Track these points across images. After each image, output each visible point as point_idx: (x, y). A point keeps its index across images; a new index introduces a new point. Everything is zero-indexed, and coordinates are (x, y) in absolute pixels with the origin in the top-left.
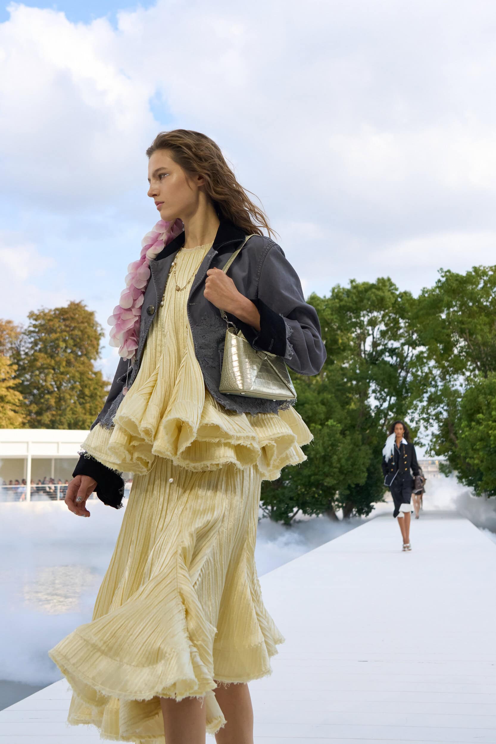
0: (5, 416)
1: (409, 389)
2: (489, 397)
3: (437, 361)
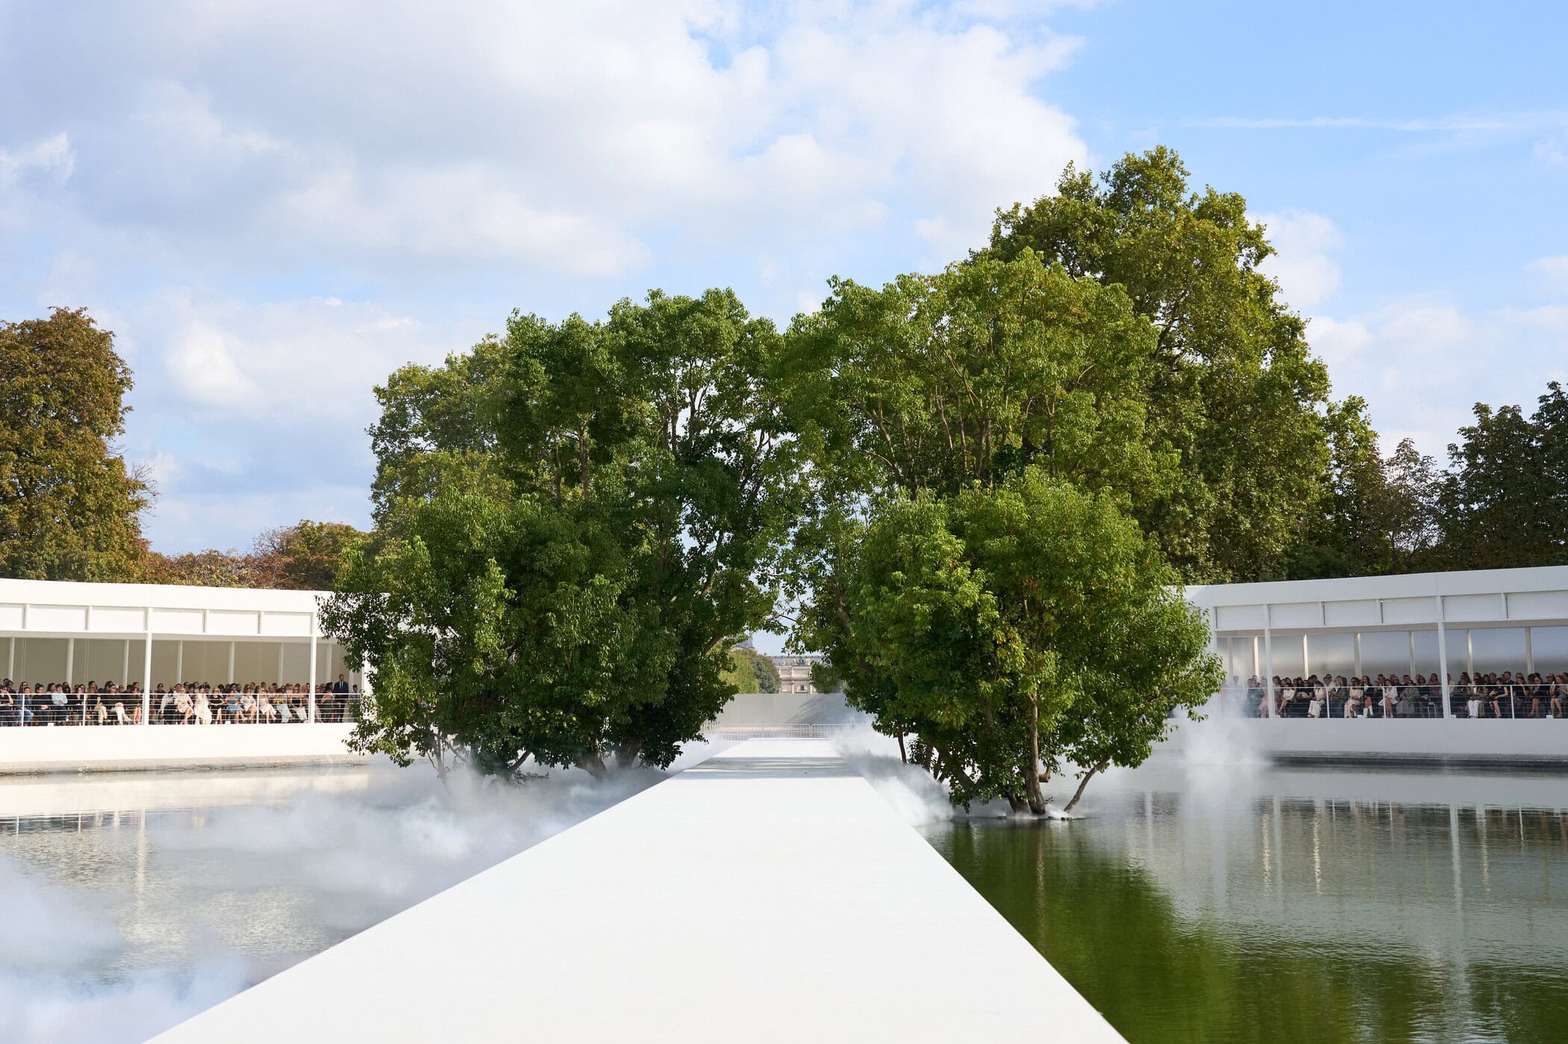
1: (759, 517)
2: (917, 537)
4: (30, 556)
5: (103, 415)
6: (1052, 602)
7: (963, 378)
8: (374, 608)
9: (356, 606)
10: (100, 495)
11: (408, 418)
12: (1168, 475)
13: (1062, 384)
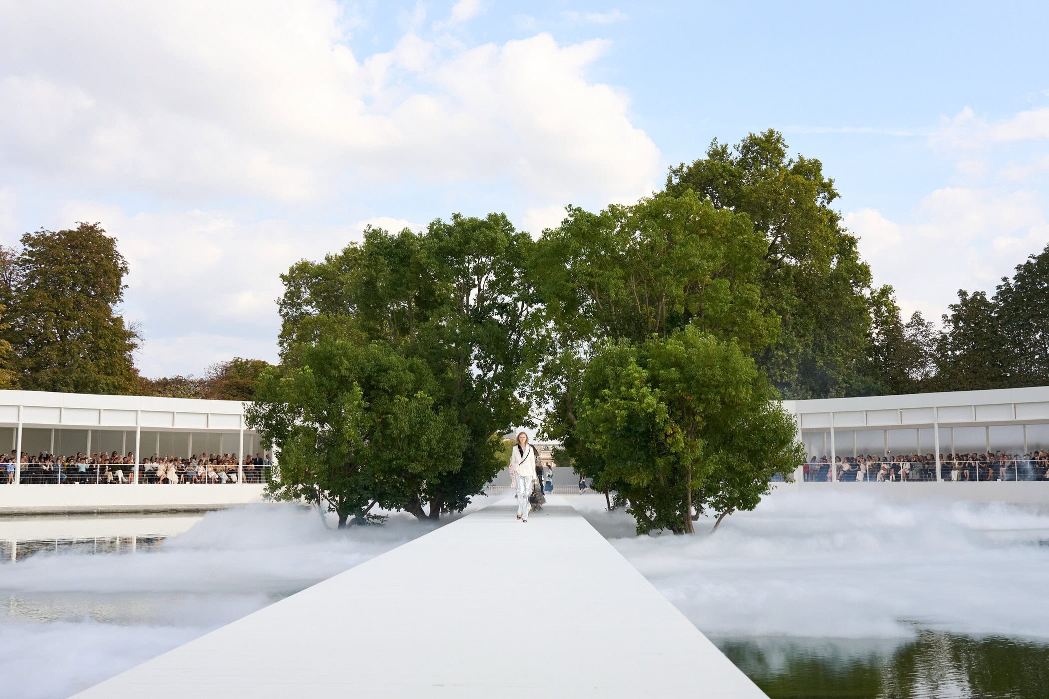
1: (521, 356)
2: (618, 368)
3: (556, 323)
5: (110, 290)
6: (701, 408)
7: (648, 270)
10: (108, 340)
11: (302, 294)
12: (772, 331)
13: (709, 275)
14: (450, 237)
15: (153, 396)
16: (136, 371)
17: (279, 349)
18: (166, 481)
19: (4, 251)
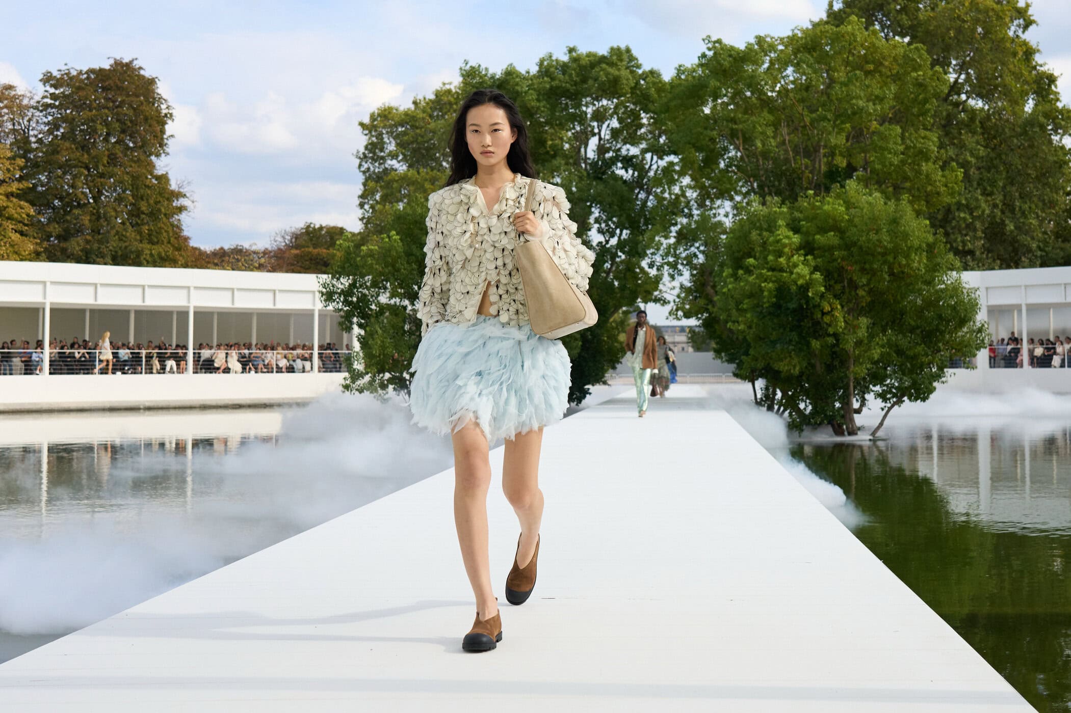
0: (5, 240)
1: (649, 219)
2: (765, 234)
3: (693, 179)
4: (99, 248)
5: (152, 141)
6: (864, 281)
7: (802, 115)
8: (361, 286)
9: (347, 284)
10: (152, 202)
11: (385, 146)
12: (953, 188)
13: (875, 120)
14: (564, 74)
15: (209, 268)
16: (186, 239)
17: (359, 213)
18: (227, 370)
19: (19, 94)
